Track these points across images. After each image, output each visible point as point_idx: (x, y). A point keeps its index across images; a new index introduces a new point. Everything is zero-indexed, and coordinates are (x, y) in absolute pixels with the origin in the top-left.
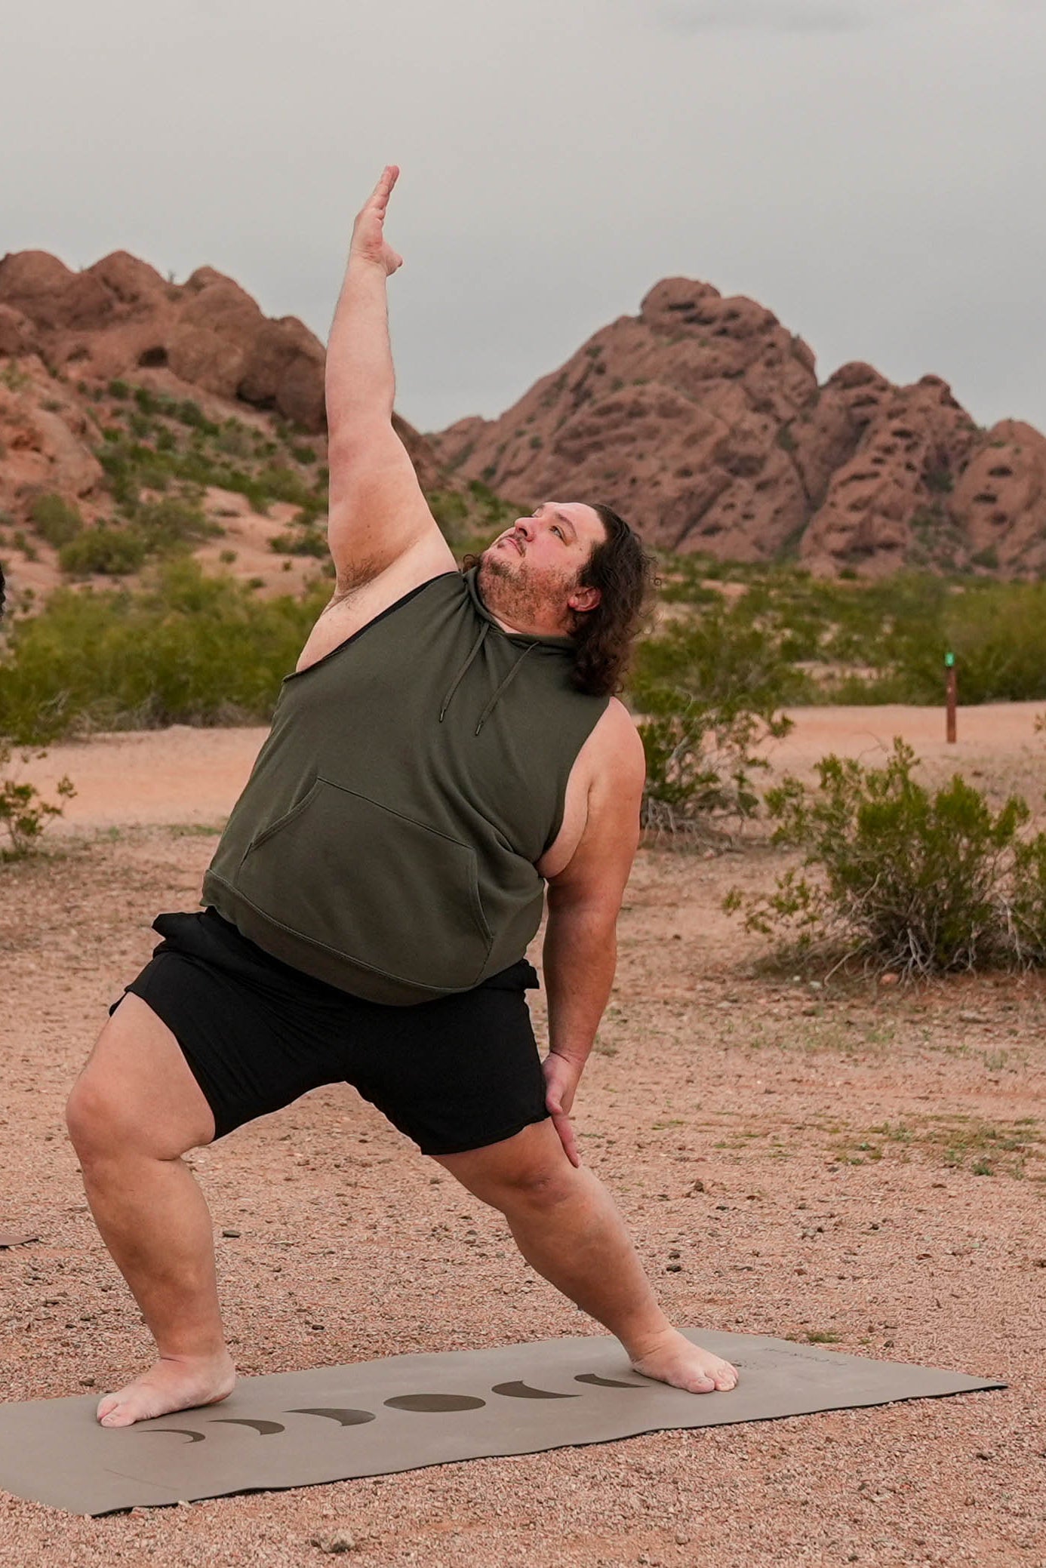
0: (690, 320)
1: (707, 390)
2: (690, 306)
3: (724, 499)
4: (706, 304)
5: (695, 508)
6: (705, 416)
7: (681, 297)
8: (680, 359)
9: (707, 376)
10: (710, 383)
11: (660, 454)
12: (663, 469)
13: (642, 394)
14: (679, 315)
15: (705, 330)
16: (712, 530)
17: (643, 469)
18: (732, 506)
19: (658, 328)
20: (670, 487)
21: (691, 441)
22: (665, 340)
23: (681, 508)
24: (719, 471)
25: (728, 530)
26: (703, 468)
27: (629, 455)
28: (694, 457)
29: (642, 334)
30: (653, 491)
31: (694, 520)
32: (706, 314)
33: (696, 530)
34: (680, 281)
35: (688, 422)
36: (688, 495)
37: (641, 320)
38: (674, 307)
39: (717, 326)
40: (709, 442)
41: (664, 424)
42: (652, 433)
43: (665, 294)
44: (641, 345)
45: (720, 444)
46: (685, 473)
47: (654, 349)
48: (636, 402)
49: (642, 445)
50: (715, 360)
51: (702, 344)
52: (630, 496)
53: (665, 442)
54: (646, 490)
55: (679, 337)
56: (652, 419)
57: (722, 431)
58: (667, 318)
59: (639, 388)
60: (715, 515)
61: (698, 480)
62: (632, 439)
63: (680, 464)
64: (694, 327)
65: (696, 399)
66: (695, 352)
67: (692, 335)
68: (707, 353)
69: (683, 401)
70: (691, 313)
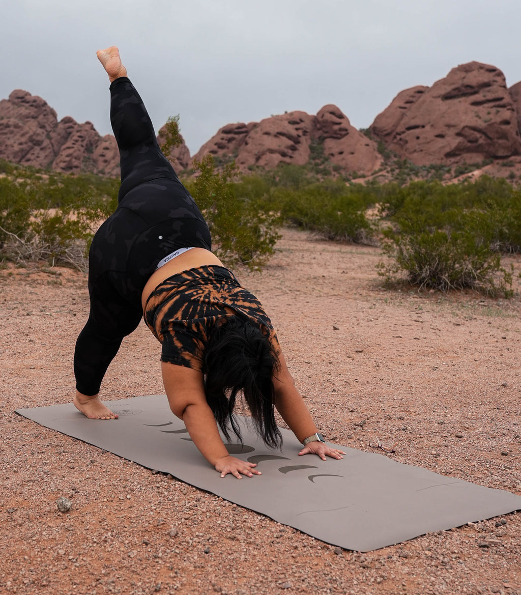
0: (23, 102)
1: (27, 121)
2: (22, 98)
3: (32, 152)
4: (27, 97)
5: (23, 153)
6: (26, 129)
7: (21, 95)
8: (20, 112)
9: (28, 117)
10: (28, 119)
11: (14, 138)
12: (15, 142)
13: (9, 121)
14: (20, 100)
15: (27, 105)
16: (28, 160)
17: (9, 142)
18: (33, 154)
19: (14, 103)
20: (17, 148)
21: (23, 135)
22: (16, 107)
23: (20, 154)
24: (30, 144)
25: (32, 160)
26: (26, 143)
27: (5, 138)
28: (23, 140)
29: (9, 105)
30: (12, 149)
31: (23, 157)
32: (27, 100)
33: (23, 160)
34: (20, 91)
35: (22, 130)
36: (22, 150)
37: (9, 101)
38: (18, 98)
39: (30, 104)
40: (28, 136)
41: (16, 130)
42: (12, 132)
43: (16, 94)
44: (8, 108)
45: (31, 137)
46: (21, 144)
47: (13, 109)
48: (7, 124)
49: (9, 135)
50: (30, 113)
51: (26, 108)
52: (5, 149)
53: (15, 135)
54: (10, 148)
55: (19, 107)
56: (12, 129)
57: (31, 133)
58: (16, 101)
59: (8, 120)
60: (29, 156)
61: (24, 146)
62: (6, 134)
63: (19, 142)
64: (24, 104)
65: (24, 124)
66: (24, 111)
67: (23, 106)
68: (27, 111)
69: (20, 124)
70: (23, 100)
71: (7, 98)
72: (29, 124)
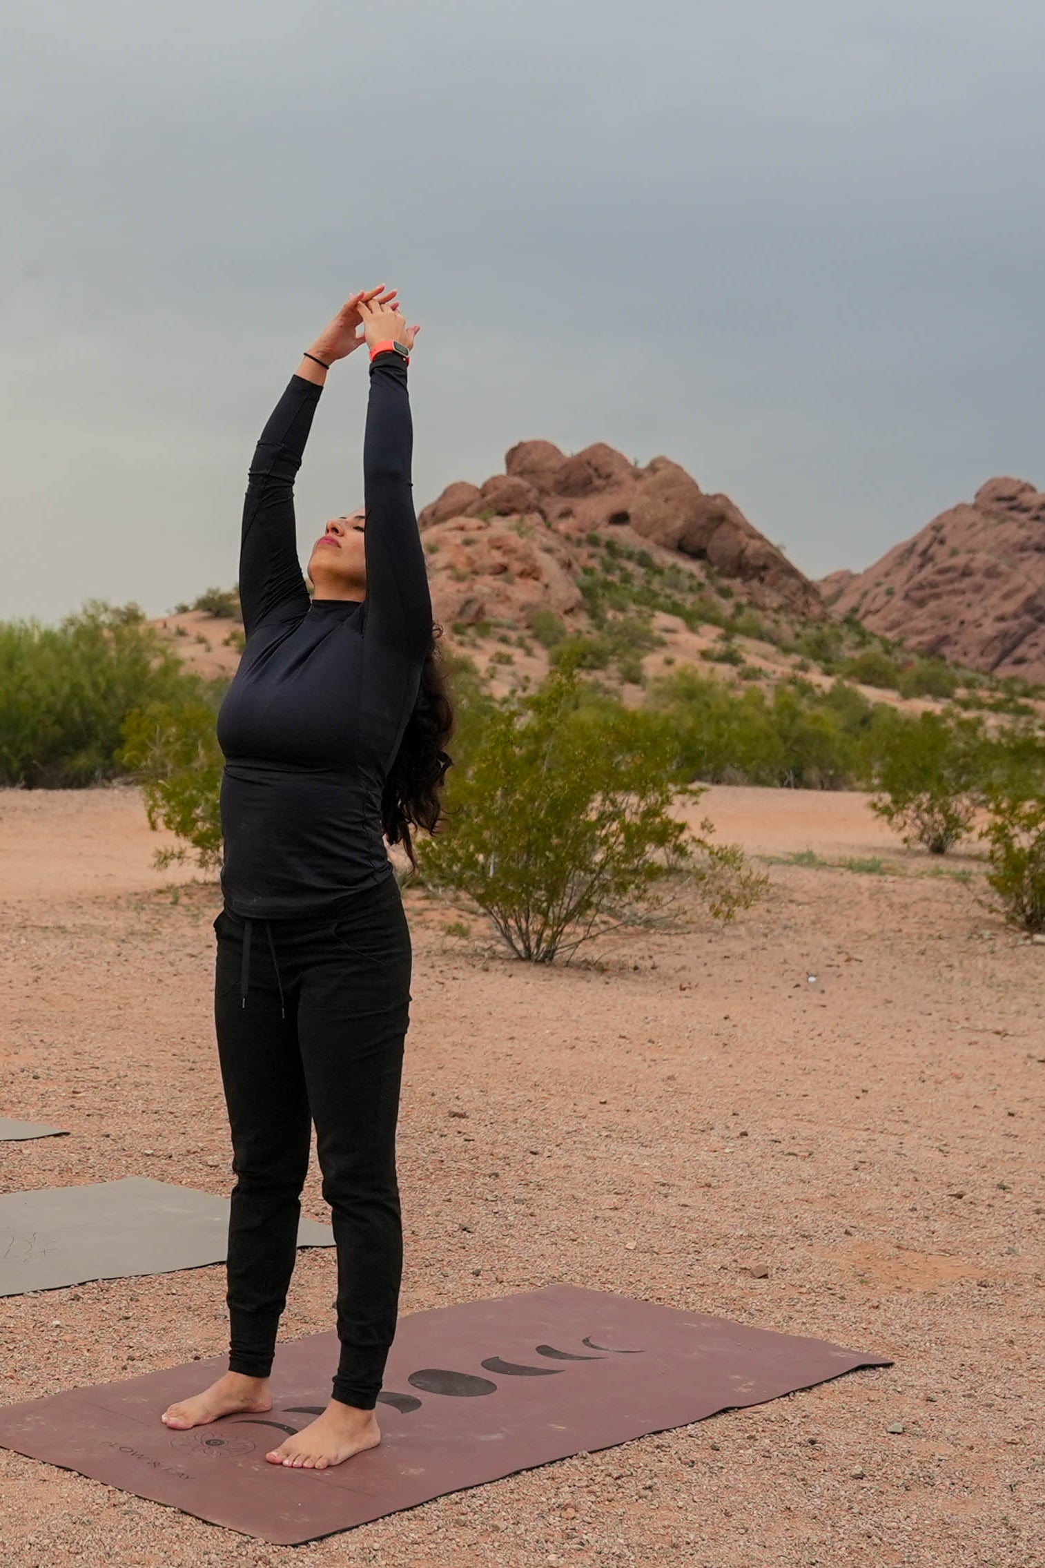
0: (1012, 509)
1: (1022, 560)
2: (1012, 498)
3: (1030, 639)
4: (1026, 498)
5: (1008, 644)
6: (1018, 579)
7: (1006, 492)
8: (1004, 536)
9: (1023, 549)
10: (1025, 555)
11: (985, 603)
12: (986, 615)
13: (972, 560)
14: (1004, 505)
15: (1023, 517)
16: (1020, 661)
17: (969, 615)
18: (1035, 645)
19: (987, 513)
20: (990, 628)
21: (1007, 596)
22: (992, 522)
23: (997, 643)
24: (1028, 619)
25: (1032, 662)
26: (1016, 616)
27: (959, 603)
28: (1010, 607)
29: (975, 516)
30: (977, 631)
31: (1006, 653)
32: (1024, 505)
33: (1008, 660)
34: (1007, 481)
35: (1006, 582)
36: (1004, 635)
37: (975, 507)
38: (999, 499)
39: (1033, 513)
40: (1020, 598)
41: (989, 583)
42: (978, 589)
43: (994, 489)
44: (973, 525)
45: (1030, 599)
46: (1001, 619)
47: (984, 529)
48: (967, 566)
49: (969, 597)
50: (1029, 538)
51: (1021, 526)
52: (958, 633)
53: (987, 595)
54: (971, 629)
55: (1003, 521)
56: (979, 578)
57: (1031, 590)
58: (995, 506)
59: (971, 555)
60: (1021, 651)
61: (1012, 625)
62: (963, 592)
63: (999, 612)
64: (1014, 514)
65: (1013, 566)
66: (1014, 531)
67: (1013, 520)
68: (1024, 533)
69: (1003, 567)
70: (1014, 503)
71: (970, 500)
72: (1027, 566)
